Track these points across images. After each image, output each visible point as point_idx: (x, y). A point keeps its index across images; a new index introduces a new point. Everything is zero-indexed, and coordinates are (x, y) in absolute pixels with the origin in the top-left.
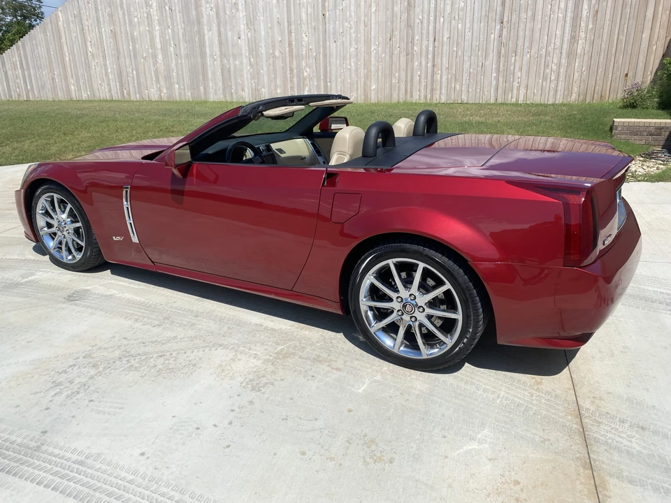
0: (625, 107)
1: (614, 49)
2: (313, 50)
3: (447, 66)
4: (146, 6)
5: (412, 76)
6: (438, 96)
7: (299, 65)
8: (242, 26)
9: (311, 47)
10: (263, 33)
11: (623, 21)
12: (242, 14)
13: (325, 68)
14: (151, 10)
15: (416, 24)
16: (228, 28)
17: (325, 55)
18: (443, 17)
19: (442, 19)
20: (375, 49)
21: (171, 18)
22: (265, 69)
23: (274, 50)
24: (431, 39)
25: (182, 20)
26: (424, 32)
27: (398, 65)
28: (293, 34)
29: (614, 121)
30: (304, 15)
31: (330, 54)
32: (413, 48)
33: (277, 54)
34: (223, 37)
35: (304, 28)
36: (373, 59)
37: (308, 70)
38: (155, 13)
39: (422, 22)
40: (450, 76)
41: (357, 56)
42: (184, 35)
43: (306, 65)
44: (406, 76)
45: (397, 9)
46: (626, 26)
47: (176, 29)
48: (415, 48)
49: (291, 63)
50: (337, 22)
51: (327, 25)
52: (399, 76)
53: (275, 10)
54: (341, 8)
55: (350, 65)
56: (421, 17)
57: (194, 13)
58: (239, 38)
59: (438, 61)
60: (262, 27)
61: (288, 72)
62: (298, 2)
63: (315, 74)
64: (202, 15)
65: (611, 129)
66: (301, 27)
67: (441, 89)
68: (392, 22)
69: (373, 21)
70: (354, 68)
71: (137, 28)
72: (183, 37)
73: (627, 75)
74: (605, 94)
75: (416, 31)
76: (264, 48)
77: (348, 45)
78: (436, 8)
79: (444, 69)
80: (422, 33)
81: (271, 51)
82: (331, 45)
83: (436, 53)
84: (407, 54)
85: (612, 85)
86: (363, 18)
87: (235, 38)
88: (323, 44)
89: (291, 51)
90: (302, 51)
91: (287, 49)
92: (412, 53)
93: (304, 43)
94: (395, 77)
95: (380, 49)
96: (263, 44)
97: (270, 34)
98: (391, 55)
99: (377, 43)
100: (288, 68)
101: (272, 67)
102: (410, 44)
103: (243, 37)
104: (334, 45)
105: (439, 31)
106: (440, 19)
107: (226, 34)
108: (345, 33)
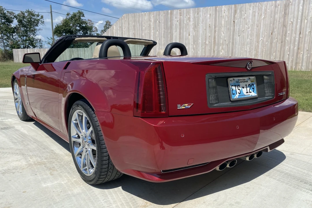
2: (227, 41)
3: (307, 49)
4: (149, 21)
5: (284, 54)
6: (300, 67)
7: (218, 48)
8: (191, 29)
9: (225, 39)
10: (201, 32)
12: (191, 23)
13: (232, 50)
14: (151, 23)
15: (289, 25)
16: (184, 30)
17: (233, 43)
18: (307, 19)
19: (306, 21)
20: (262, 40)
21: (159, 26)
22: (200, 51)
23: (206, 41)
24: (298, 33)
25: (164, 27)
26: (294, 29)
27: (275, 48)
28: (217, 32)
30: (223, 22)
31: (236, 43)
32: (285, 38)
33: (207, 43)
34: (181, 35)
35: (223, 29)
36: (260, 45)
37: (223, 51)
38: (152, 24)
39: (292, 23)
40: (309, 55)
41: (251, 43)
42: (164, 34)
43: (222, 48)
44: (280, 55)
45: (277, 16)
47: (161, 31)
48: (287, 38)
49: (214, 48)
50: (241, 25)
51: (236, 27)
52: (276, 54)
53: (208, 20)
54: (244, 18)
55: (247, 49)
56: (292, 20)
57: (169, 23)
58: (189, 35)
59: (302, 46)
60: (201, 29)
61: (212, 52)
62: (221, 15)
63: (226, 53)
64: (173, 24)
66: (221, 28)
67: (302, 63)
68: (274, 24)
69: (262, 24)
70: (248, 50)
71: (144, 31)
72: (163, 35)
75: (288, 28)
76: (201, 39)
77: (246, 38)
78: (302, 14)
79: (305, 50)
80: (292, 30)
81: (204, 42)
82: (237, 38)
83: (301, 41)
84: (282, 42)
86: (256, 23)
87: (187, 35)
88: (232, 38)
89: (215, 41)
90: (221, 41)
91: (213, 40)
92: (285, 41)
93: (222, 37)
94: (273, 55)
95: (265, 39)
96: (200, 38)
97: (205, 33)
98: (271, 43)
99: (263, 36)
100: (212, 50)
101: (204, 50)
102: (284, 36)
103: (191, 35)
104: (239, 37)
105: (304, 28)
106: (305, 21)
107: (183, 34)
108: (245, 31)
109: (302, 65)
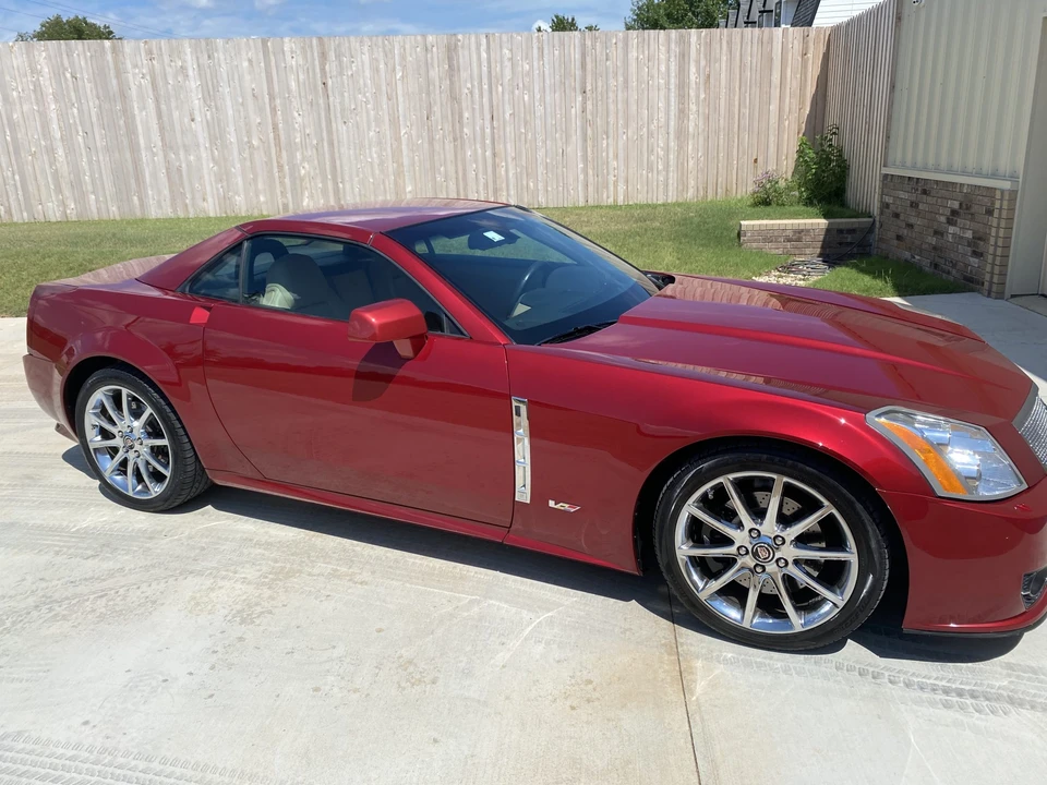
0: (755, 204)
1: (736, 126)
2: (312, 136)
3: (513, 155)
4: (32, 72)
5: (464, 170)
7: (292, 157)
8: (197, 102)
9: (308, 132)
10: (230, 112)
11: (743, 88)
12: (194, 83)
13: (333, 162)
14: (41, 78)
15: (464, 96)
16: (173, 105)
17: (331, 144)
18: (502, 85)
19: (500, 88)
20: (406, 133)
21: (76, 90)
22: (238, 166)
23: (250, 136)
24: (488, 117)
25: (94, 92)
26: (477, 107)
27: (442, 156)
28: (279, 113)
29: (741, 225)
30: (293, 85)
31: (339, 142)
32: (461, 131)
33: (255, 143)
34: (165, 119)
35: (296, 103)
36: (404, 147)
37: (306, 165)
38: (48, 83)
39: (471, 93)
40: (519, 170)
41: (380, 143)
42: (100, 115)
43: (304, 159)
44: (457, 172)
45: (434, 73)
46: (748, 95)
47: (85, 107)
48: (465, 130)
49: (279, 156)
50: (346, 94)
51: (331, 99)
52: (446, 171)
53: (247, 77)
54: (350, 73)
55: (371, 157)
56: (469, 85)
57: (114, 82)
58: (193, 120)
59: (500, 147)
60: (229, 103)
61: (276, 170)
62: (283, 65)
63: (318, 171)
64: (129, 85)
65: (739, 235)
66: (291, 102)
67: (508, 190)
68: (428, 94)
69: (400, 92)
70: (376, 161)
71: (18, 106)
72: (98, 120)
73: (756, 161)
74: (732, 188)
75: (464, 105)
76: (233, 133)
77: (366, 127)
78: (490, 72)
79: (510, 160)
80: (474, 109)
81: (246, 139)
82: (340, 128)
83: (496, 136)
84: (455, 140)
85: (739, 177)
86: (384, 88)
87: (186, 120)
88: (327, 127)
89: (277, 137)
90: (295, 138)
91: (272, 135)
92: (461, 137)
93: (296, 126)
94: (440, 173)
95: (414, 132)
96: (231, 129)
97: (242, 114)
98: (431, 141)
99: (409, 124)
100: (275, 164)
101: (248, 163)
102: (458, 125)
103: (198, 119)
104: (345, 128)
105: (498, 105)
106: (497, 87)
107: (170, 115)
108: (359, 110)
109: (508, 195)
